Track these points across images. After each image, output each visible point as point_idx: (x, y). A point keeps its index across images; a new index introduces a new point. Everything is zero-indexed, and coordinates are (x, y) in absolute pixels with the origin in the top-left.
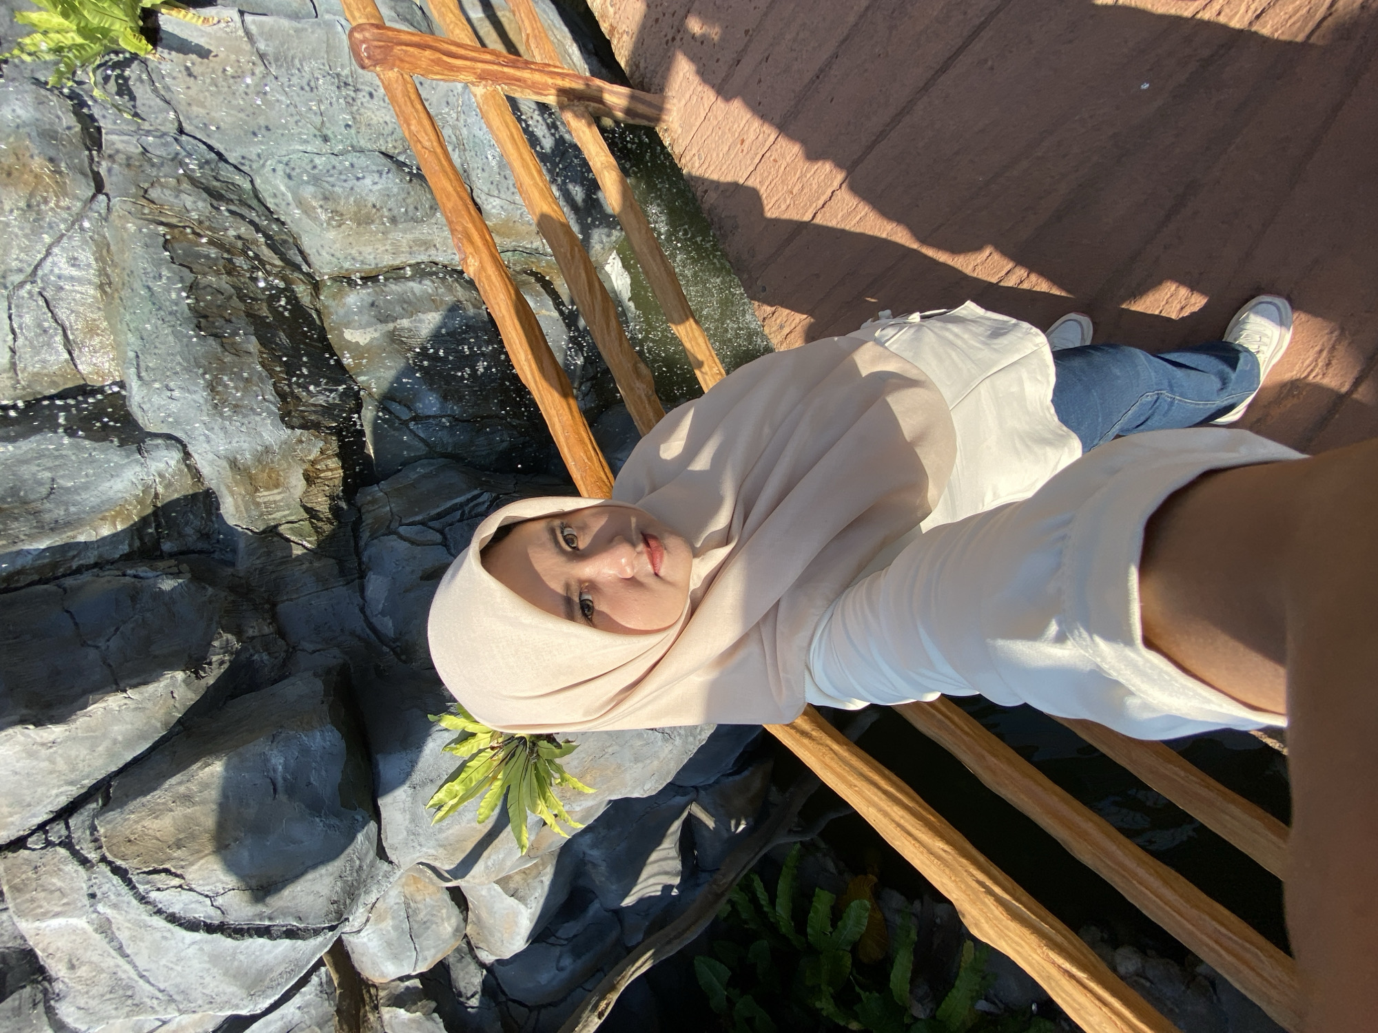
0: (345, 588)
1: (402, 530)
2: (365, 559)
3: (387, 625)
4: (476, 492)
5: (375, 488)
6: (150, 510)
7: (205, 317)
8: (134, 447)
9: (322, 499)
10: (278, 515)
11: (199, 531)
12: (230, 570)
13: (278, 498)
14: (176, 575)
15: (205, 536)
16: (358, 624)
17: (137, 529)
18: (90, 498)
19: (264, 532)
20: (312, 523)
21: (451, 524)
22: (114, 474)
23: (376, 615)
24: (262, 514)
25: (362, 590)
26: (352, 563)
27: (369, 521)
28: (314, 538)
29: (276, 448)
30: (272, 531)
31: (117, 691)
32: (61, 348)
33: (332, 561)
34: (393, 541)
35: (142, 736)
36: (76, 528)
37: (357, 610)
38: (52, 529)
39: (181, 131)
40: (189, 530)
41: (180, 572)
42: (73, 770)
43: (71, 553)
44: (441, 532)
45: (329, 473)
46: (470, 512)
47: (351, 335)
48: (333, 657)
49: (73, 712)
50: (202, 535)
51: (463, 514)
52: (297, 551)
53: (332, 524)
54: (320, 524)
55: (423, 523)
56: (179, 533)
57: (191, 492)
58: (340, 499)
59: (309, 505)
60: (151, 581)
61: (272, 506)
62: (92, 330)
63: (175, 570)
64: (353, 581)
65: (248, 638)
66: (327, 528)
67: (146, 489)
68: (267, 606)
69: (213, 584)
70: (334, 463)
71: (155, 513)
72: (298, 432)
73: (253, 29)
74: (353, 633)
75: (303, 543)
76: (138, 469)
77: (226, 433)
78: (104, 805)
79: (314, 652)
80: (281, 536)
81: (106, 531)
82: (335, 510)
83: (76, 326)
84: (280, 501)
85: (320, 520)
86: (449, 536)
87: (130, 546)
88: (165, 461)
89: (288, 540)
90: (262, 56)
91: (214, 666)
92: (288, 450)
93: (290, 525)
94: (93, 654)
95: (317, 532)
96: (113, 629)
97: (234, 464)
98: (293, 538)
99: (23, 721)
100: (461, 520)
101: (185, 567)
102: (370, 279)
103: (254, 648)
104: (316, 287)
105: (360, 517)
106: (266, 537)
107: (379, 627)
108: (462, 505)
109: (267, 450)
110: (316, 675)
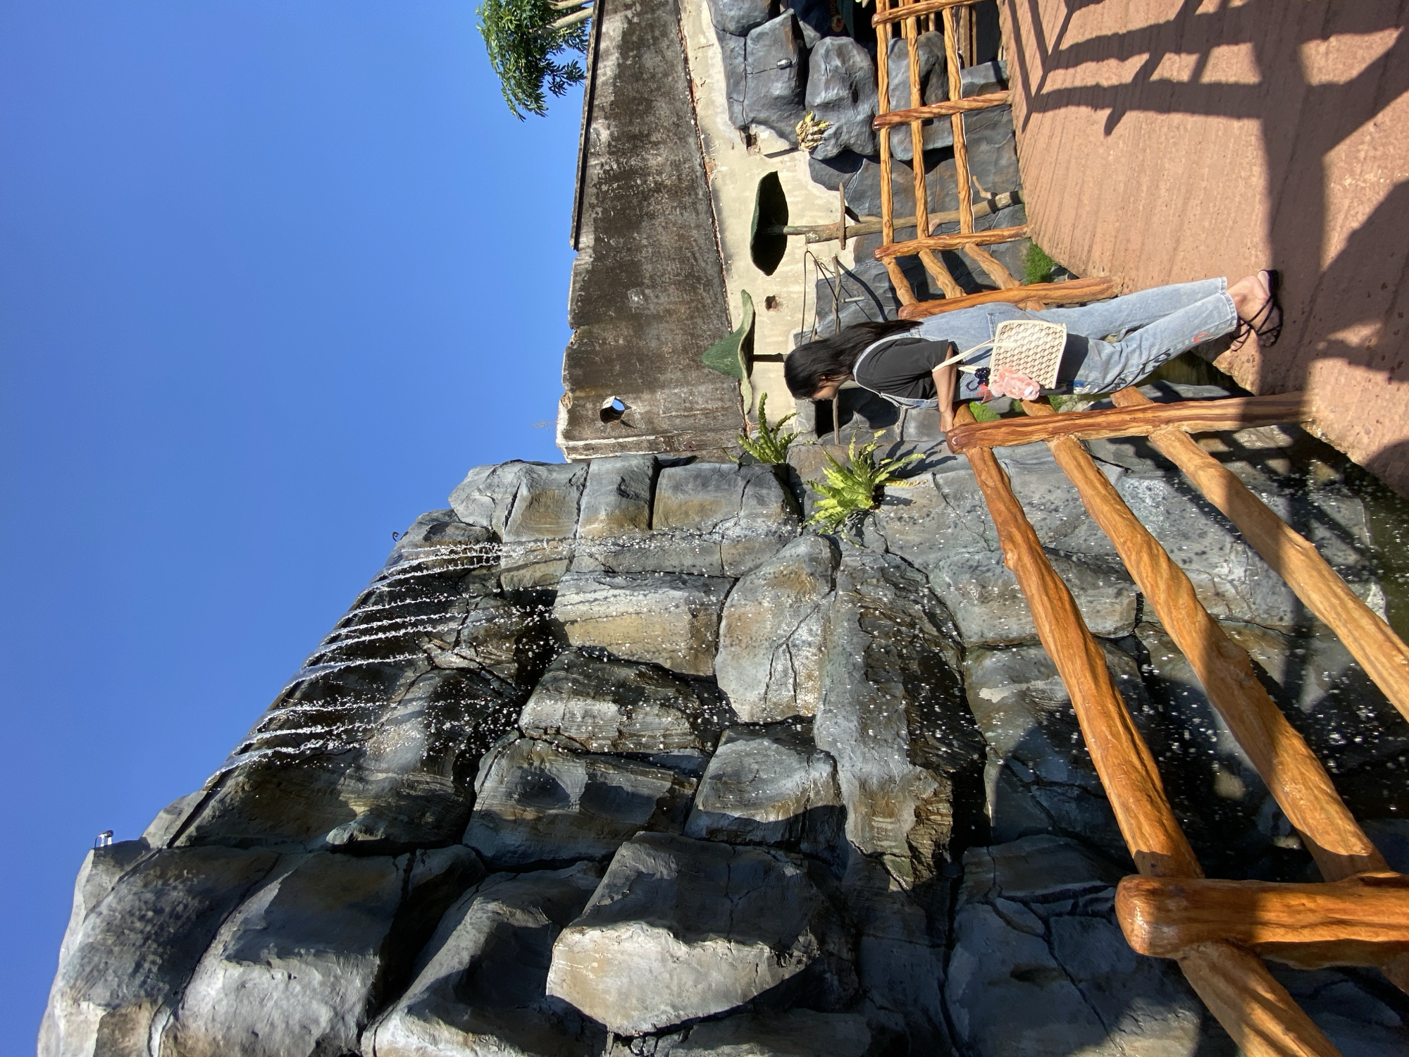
0: (929, 950)
1: (1000, 902)
2: (956, 925)
3: (963, 1020)
4: (1098, 883)
5: (984, 850)
6: (801, 810)
7: (872, 667)
8: (806, 757)
9: (927, 842)
10: (885, 843)
11: (828, 842)
12: (836, 883)
13: (890, 827)
14: (798, 866)
15: (832, 848)
16: (934, 1005)
17: (790, 823)
18: (770, 790)
19: (870, 856)
20: (912, 862)
21: (1060, 915)
22: (789, 773)
23: (955, 1003)
24: (873, 838)
25: (947, 961)
26: (943, 926)
27: (970, 883)
28: (910, 880)
29: (897, 779)
30: (877, 857)
31: (725, 938)
32: (791, 687)
33: (922, 912)
34: (985, 912)
35: (726, 995)
36: (757, 809)
37: (935, 985)
38: (745, 805)
39: (887, 551)
40: (821, 838)
41: (801, 865)
42: (679, 995)
43: (750, 828)
44: (1046, 922)
45: (939, 818)
46: (1085, 905)
47: (985, 694)
48: (895, 1021)
49: (696, 941)
50: (829, 846)
51: (1075, 905)
52: (893, 887)
53: (931, 872)
54: (920, 867)
55: (1025, 903)
56: (815, 838)
57: (831, 804)
58: (946, 850)
59: (914, 844)
60: (781, 864)
61: (883, 834)
62: (809, 677)
63: (799, 862)
64: (938, 946)
65: (827, 951)
66: (926, 874)
67: (804, 791)
68: (853, 931)
69: (819, 887)
70: (945, 808)
71: (804, 814)
72: (919, 769)
73: (941, 481)
74: (925, 1011)
75: (900, 881)
76: (803, 774)
77: (864, 757)
78: (682, 1042)
79: (881, 1008)
80: (883, 864)
81: (772, 818)
82: (937, 858)
83: (803, 672)
84: (891, 831)
85: (920, 862)
86: (1053, 931)
87: (783, 836)
88: (821, 771)
89: (888, 872)
90: (945, 497)
91: (794, 960)
92: (907, 782)
93: (893, 858)
94: (728, 905)
95: (915, 873)
96: (746, 891)
97: (863, 784)
98: (892, 872)
99: (670, 928)
100: (1072, 913)
101: (806, 863)
102: (1008, 646)
103: (829, 964)
104: (962, 652)
105: (963, 877)
106: (871, 862)
107: (954, 1017)
108: (1075, 895)
109: (891, 779)
110: (869, 1025)
